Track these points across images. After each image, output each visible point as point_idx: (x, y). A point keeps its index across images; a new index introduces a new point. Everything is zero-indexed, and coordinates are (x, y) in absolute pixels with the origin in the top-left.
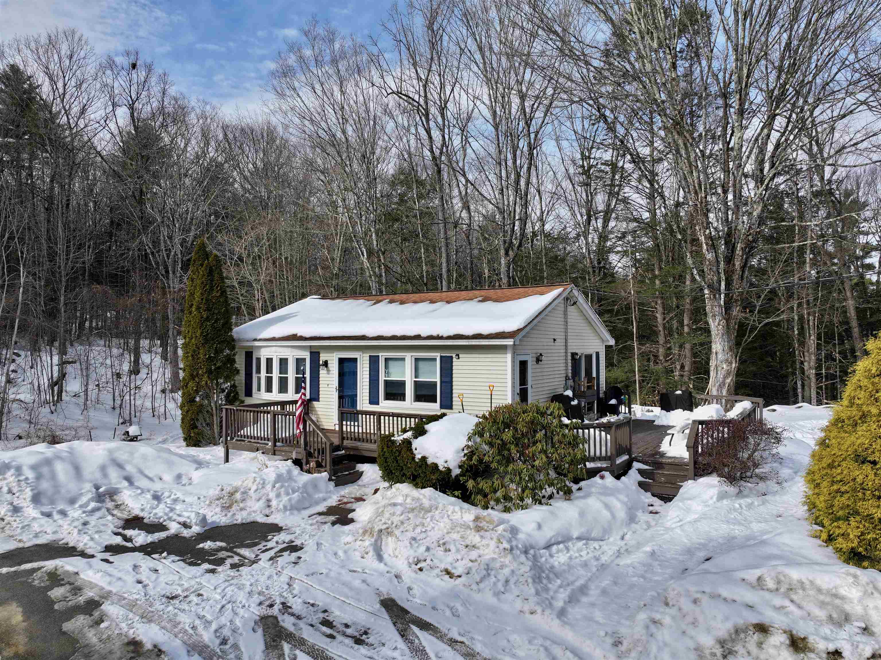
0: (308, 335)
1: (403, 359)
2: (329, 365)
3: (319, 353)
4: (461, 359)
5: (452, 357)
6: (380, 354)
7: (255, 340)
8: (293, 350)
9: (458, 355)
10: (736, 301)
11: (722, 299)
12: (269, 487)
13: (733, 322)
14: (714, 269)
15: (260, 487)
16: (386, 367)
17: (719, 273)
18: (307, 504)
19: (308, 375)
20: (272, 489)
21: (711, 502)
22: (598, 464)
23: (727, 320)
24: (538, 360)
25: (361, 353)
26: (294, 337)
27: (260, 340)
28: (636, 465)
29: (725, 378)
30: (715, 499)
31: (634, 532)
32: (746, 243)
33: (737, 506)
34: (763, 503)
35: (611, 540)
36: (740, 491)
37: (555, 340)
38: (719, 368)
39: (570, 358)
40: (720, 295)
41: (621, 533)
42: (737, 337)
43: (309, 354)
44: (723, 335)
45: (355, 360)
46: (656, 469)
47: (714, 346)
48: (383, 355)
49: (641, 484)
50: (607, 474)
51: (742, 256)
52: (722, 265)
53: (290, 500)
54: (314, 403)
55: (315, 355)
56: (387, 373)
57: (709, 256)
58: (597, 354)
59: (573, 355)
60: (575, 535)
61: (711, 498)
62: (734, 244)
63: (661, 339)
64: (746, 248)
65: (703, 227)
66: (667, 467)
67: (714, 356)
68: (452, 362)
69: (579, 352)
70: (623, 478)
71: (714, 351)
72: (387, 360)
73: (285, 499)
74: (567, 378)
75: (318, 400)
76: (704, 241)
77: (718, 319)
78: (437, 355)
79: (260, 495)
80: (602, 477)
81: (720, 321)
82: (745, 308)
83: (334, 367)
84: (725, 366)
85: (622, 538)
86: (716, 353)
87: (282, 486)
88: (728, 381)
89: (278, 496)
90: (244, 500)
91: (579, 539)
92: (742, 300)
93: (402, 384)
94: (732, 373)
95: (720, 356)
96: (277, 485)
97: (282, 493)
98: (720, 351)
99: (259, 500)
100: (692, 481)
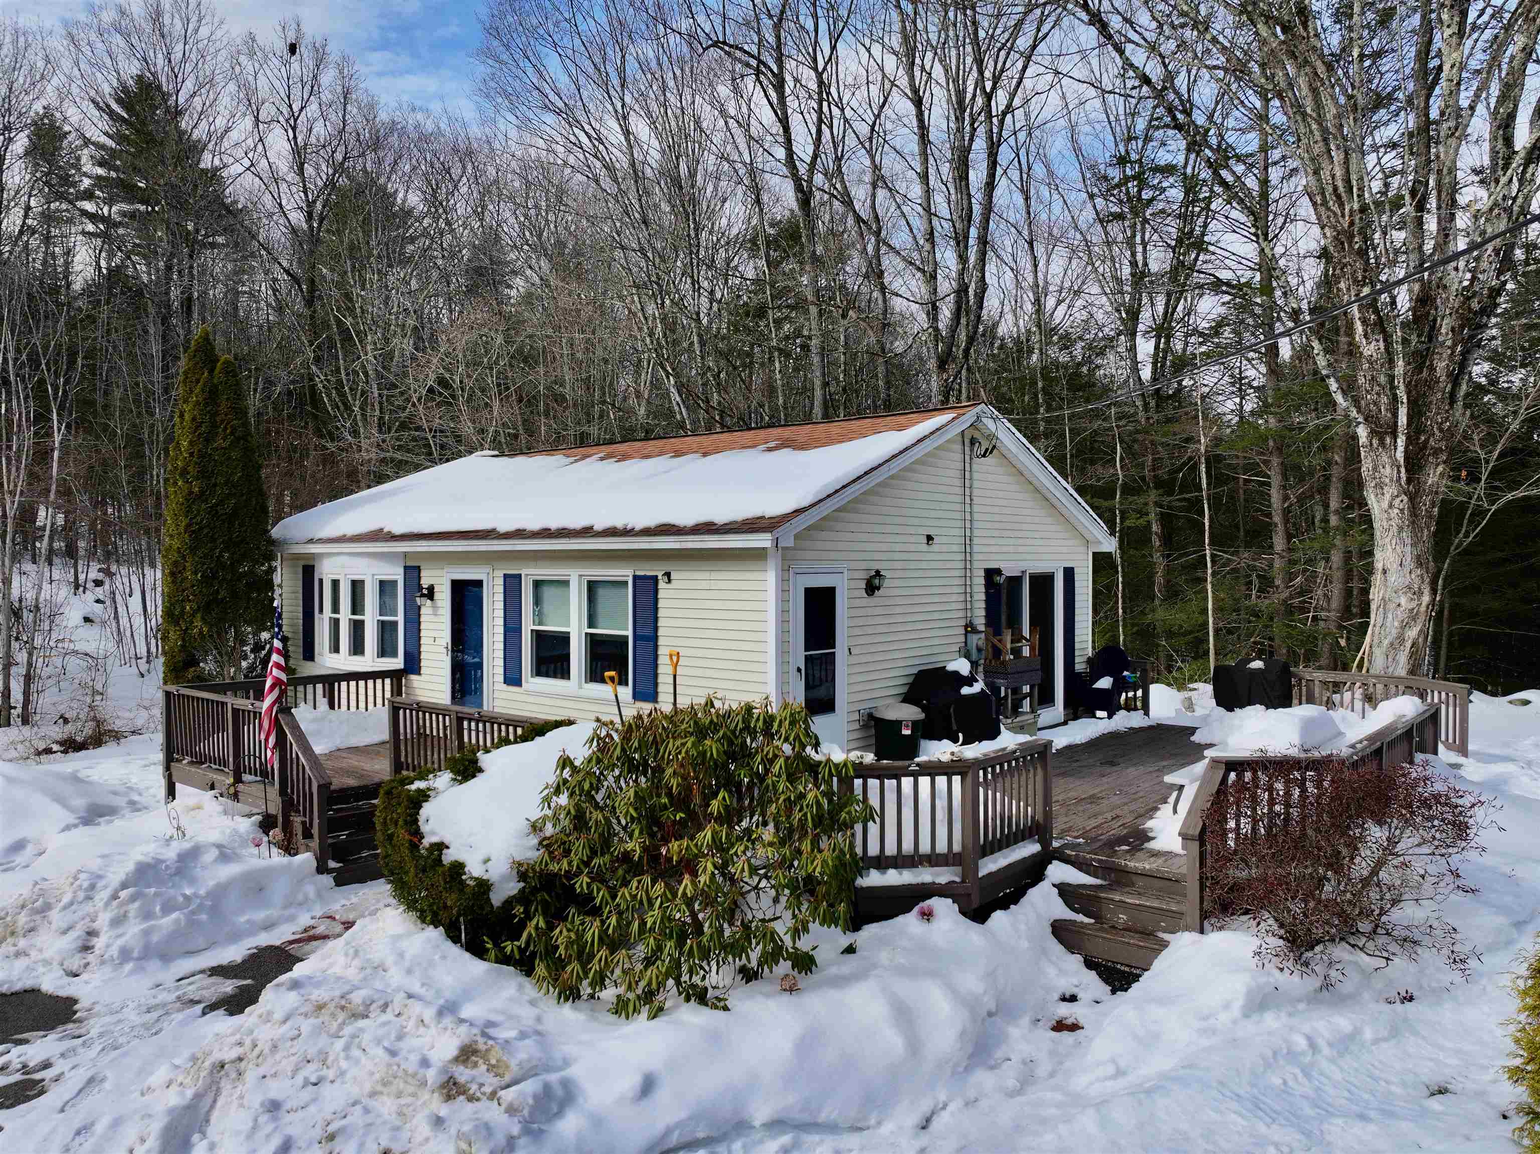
0: (398, 530)
1: (566, 583)
2: (436, 596)
3: (418, 569)
4: (674, 584)
5: (655, 579)
6: (523, 572)
7: (311, 541)
8: (374, 562)
9: (668, 574)
10: (1437, 452)
11: (1401, 449)
12: (102, 896)
13: (1427, 500)
14: (1382, 379)
15: (81, 895)
16: (537, 601)
17: (1393, 388)
18: (201, 942)
19: (400, 618)
20: (107, 904)
21: (1224, 1018)
22: (925, 876)
23: (1413, 498)
24: (872, 587)
25: (488, 569)
26: (377, 536)
27: (321, 541)
28: (1058, 872)
29: (1404, 626)
30: (1236, 1010)
31: (969, 1104)
32: (1461, 317)
33: (1301, 1043)
34: (1394, 1033)
35: (887, 1128)
36: (1327, 985)
37: (929, 538)
38: (1392, 606)
39: (979, 581)
40: (1395, 437)
41: (925, 1107)
42: (1435, 534)
43: (401, 571)
44: (1400, 529)
45: (479, 583)
46: (1109, 888)
47: (1378, 555)
48: (530, 573)
49: (1060, 930)
50: (943, 907)
51: (1453, 348)
52: (1400, 366)
53: (146, 933)
54: (413, 677)
55: (412, 572)
56: (539, 617)
57: (1371, 349)
58: (1069, 574)
59: (991, 574)
60: (760, 1114)
61: (1227, 1006)
62: (1435, 320)
63: (1279, 542)
64: (1462, 327)
65: (1356, 281)
66: (1140, 882)
67: (1377, 578)
68: (656, 591)
69: (1010, 569)
70: (998, 917)
71: (1379, 566)
72: (537, 584)
73: (133, 930)
74: (970, 628)
75: (418, 672)
76: (1357, 315)
77: (1390, 491)
78: (625, 573)
79: (76, 917)
80: (927, 915)
81: (1394, 498)
82: (1457, 469)
83: (444, 596)
84: (1403, 600)
85: (925, 1124)
86: (1385, 572)
87: (133, 899)
88: (1412, 633)
89: (118, 921)
90: (31, 930)
91: (777, 1125)
92: (1451, 451)
93: (564, 639)
94: (1422, 618)
95: (1392, 578)
96: (123, 894)
97: (132, 914)
98: (1393, 567)
99: (65, 932)
100: (1193, 936)
